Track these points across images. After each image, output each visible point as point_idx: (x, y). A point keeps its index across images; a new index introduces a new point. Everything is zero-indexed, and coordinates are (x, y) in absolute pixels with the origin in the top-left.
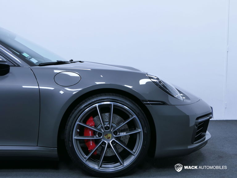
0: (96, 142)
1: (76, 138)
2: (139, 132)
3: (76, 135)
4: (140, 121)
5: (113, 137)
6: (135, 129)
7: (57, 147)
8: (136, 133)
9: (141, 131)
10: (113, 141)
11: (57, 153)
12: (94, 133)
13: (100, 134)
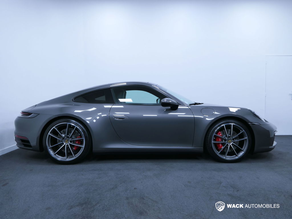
0: (223, 144)
1: (213, 142)
2: (246, 139)
3: (213, 141)
4: (247, 133)
5: (232, 142)
6: (243, 138)
7: (203, 146)
8: (244, 140)
9: (247, 139)
10: (233, 144)
11: (203, 150)
12: (222, 139)
13: (225, 140)
